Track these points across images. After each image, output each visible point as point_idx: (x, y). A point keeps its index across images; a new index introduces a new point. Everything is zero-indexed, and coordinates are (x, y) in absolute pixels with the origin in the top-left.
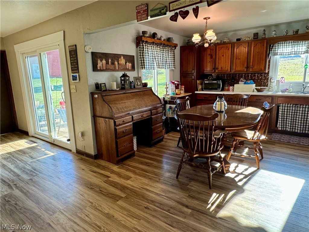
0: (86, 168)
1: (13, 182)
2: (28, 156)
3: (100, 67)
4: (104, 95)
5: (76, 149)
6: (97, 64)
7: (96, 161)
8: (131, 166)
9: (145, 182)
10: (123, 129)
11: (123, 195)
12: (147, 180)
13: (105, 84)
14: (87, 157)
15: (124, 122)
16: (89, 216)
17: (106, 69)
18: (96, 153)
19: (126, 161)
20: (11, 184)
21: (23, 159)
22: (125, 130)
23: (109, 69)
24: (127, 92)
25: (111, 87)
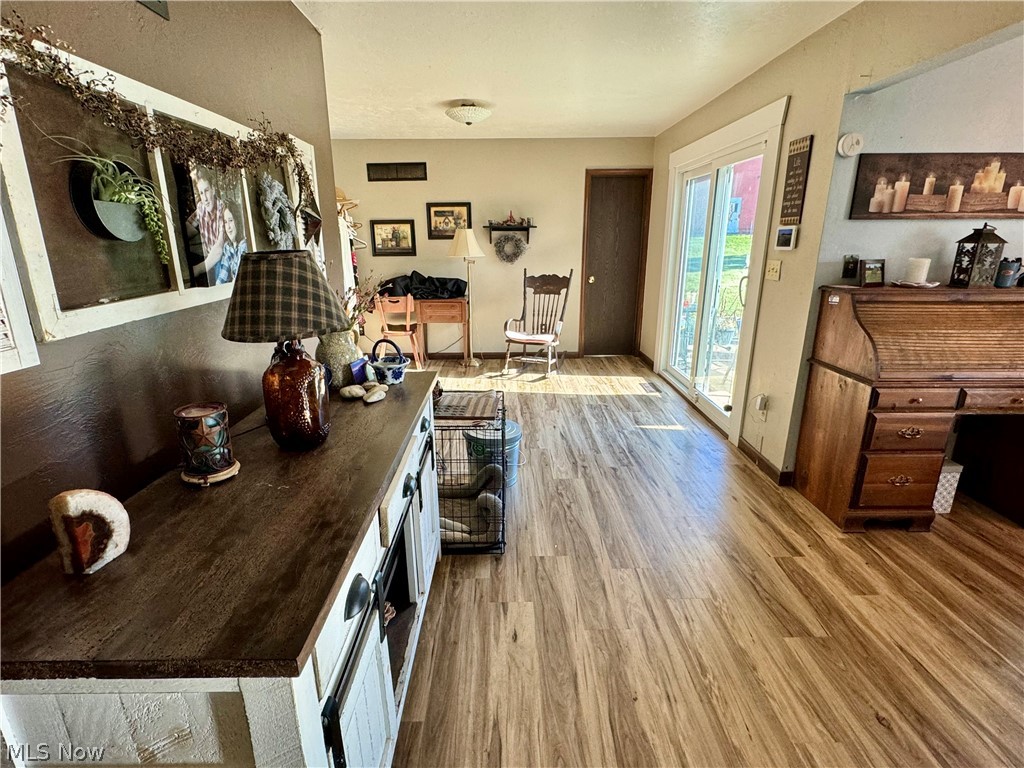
0: (746, 498)
1: (584, 461)
2: (631, 416)
3: (881, 205)
4: (864, 298)
5: (741, 436)
6: (872, 195)
7: (781, 489)
8: (895, 557)
9: (925, 636)
10: (904, 428)
11: (818, 631)
12: (936, 634)
13: (883, 265)
14: (762, 470)
15: (915, 404)
16: (691, 623)
17: (905, 211)
18: (791, 469)
19: (884, 534)
20: (580, 463)
21: (620, 420)
22: (909, 432)
23: (917, 211)
24: (971, 299)
25: (907, 274)
